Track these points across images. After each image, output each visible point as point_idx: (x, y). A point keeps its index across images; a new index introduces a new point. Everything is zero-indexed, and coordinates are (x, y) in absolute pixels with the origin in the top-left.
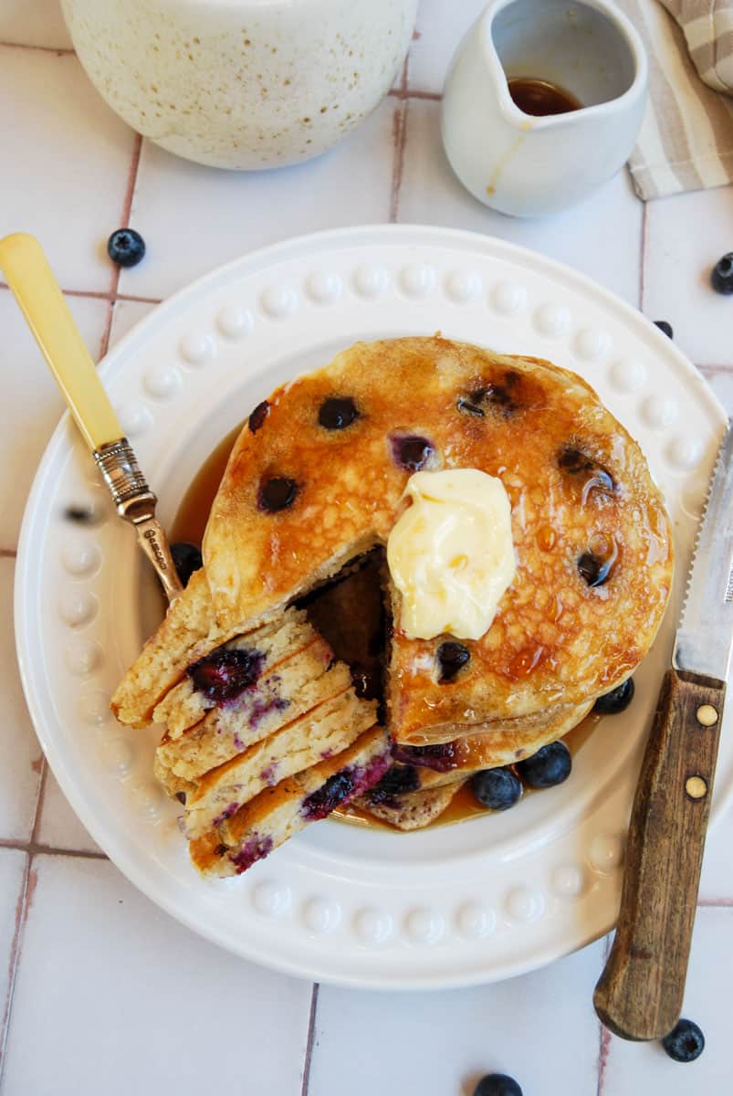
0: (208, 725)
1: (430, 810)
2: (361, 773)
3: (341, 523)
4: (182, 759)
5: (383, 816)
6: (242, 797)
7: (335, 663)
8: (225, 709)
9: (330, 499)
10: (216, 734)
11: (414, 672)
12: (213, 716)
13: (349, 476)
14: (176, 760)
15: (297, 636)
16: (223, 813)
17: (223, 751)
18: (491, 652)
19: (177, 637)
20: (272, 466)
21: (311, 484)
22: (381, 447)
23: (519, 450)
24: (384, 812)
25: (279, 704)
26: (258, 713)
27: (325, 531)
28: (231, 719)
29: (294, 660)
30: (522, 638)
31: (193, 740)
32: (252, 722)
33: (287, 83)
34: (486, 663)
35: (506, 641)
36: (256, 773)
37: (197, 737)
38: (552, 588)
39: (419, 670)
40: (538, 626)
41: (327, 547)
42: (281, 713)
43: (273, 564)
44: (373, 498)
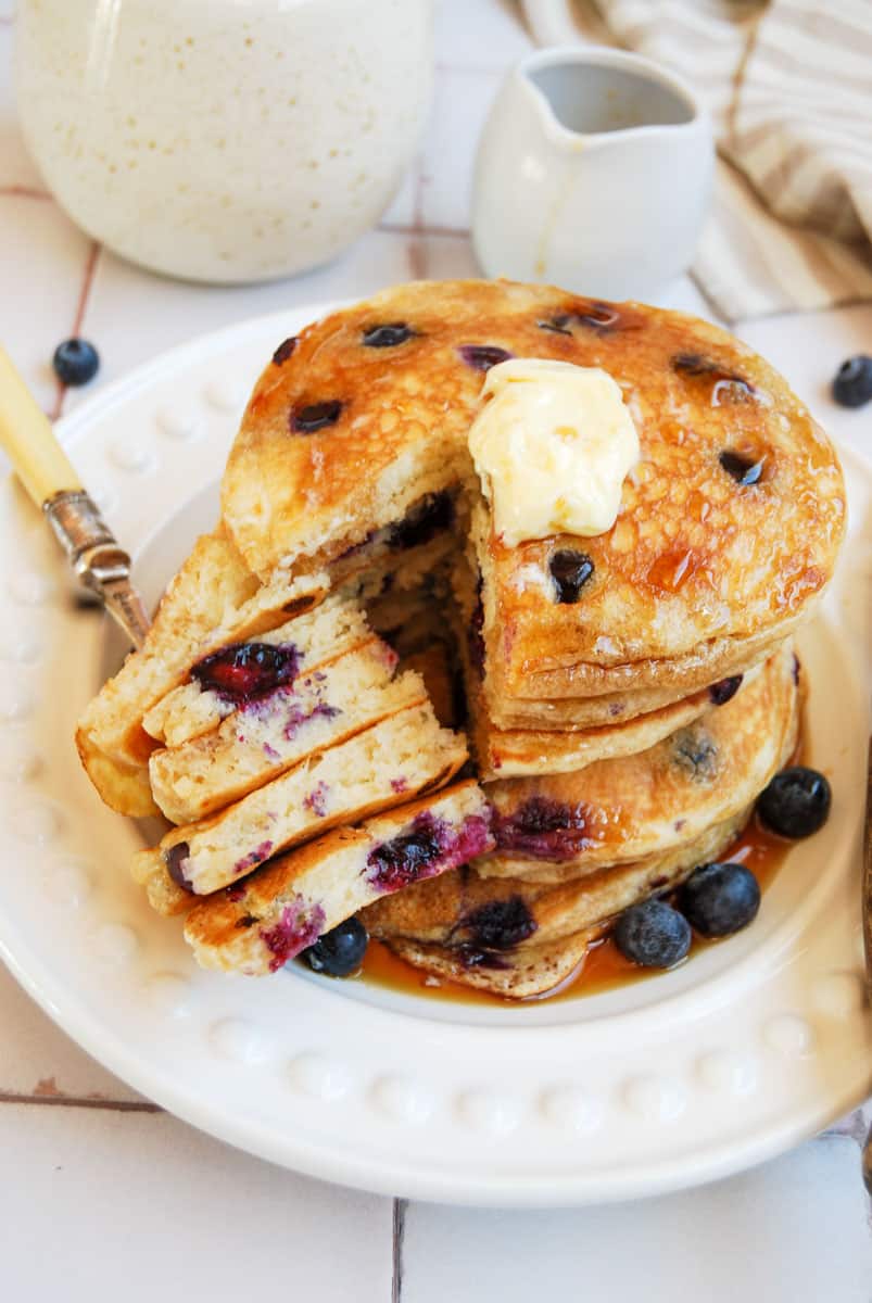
0: (225, 732)
1: (555, 966)
2: (452, 835)
3: (404, 426)
4: (187, 775)
5: (484, 983)
6: (279, 837)
7: (402, 674)
8: (248, 713)
9: (387, 405)
10: (237, 742)
11: (521, 589)
12: (231, 721)
13: (411, 383)
14: (177, 776)
15: (347, 628)
16: (251, 855)
17: (249, 767)
18: (623, 555)
19: (176, 633)
20: (305, 395)
21: (360, 399)
22: (447, 355)
23: (622, 359)
24: (484, 977)
25: (327, 711)
26: (296, 721)
27: (383, 436)
28: (258, 727)
29: (345, 661)
30: (660, 540)
31: (203, 750)
32: (288, 732)
33: (293, 103)
34: (619, 571)
35: (639, 541)
36: (298, 800)
37: (209, 749)
38: (690, 482)
39: (526, 583)
40: (679, 524)
41: (387, 450)
42: (330, 720)
43: (316, 479)
44: (445, 399)
